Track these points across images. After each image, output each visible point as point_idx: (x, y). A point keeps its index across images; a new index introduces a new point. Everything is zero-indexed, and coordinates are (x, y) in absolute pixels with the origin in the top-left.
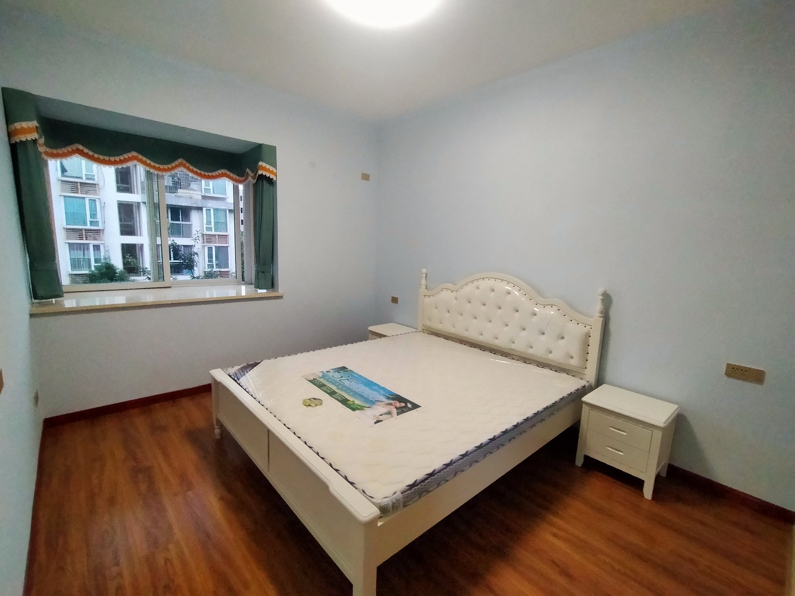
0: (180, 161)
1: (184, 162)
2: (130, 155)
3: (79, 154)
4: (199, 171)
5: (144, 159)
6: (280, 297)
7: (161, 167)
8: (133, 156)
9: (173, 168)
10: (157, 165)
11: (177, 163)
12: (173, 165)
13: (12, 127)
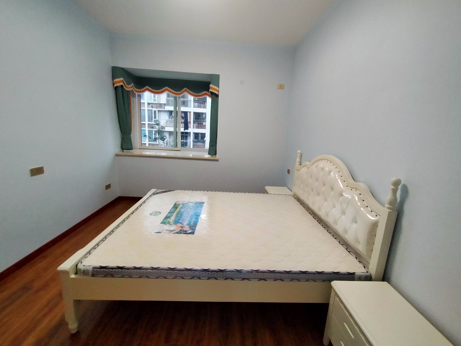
0: (185, 89)
1: (187, 89)
2: (165, 88)
3: (148, 91)
4: (193, 93)
5: (170, 90)
6: (217, 160)
7: (177, 93)
8: (166, 89)
9: (182, 93)
10: (176, 92)
11: (183, 90)
12: (182, 91)
13: (115, 81)
